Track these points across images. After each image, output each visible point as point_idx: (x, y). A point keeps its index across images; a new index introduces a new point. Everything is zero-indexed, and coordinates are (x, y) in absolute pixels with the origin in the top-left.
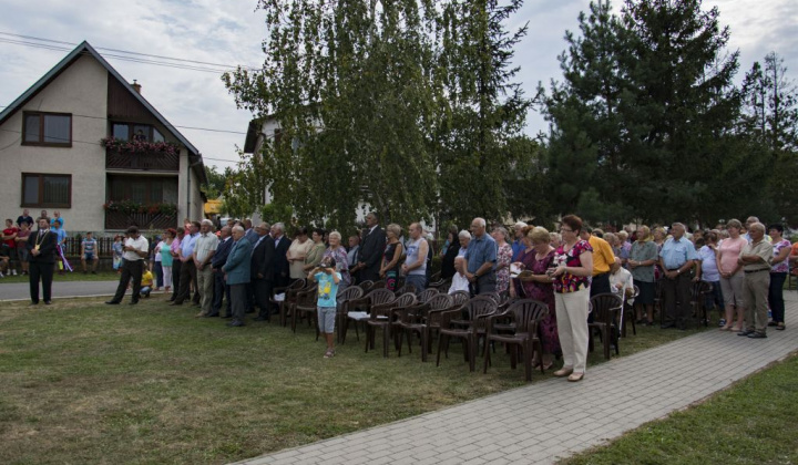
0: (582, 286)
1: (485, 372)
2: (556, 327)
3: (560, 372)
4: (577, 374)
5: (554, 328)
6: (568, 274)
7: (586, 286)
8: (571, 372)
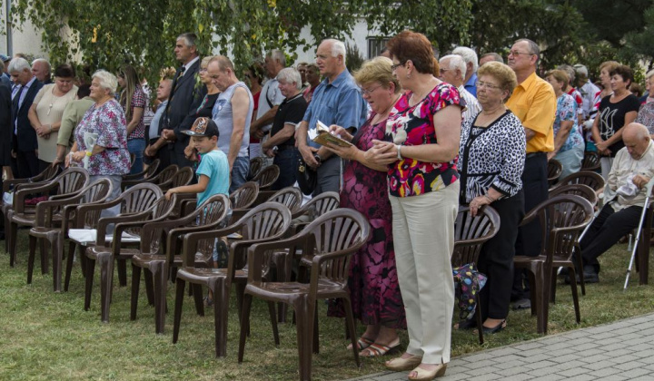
0: (438, 182)
1: (241, 360)
2: (394, 267)
3: (397, 362)
4: (428, 367)
5: (389, 271)
6: (408, 160)
7: (447, 182)
8: (416, 363)
